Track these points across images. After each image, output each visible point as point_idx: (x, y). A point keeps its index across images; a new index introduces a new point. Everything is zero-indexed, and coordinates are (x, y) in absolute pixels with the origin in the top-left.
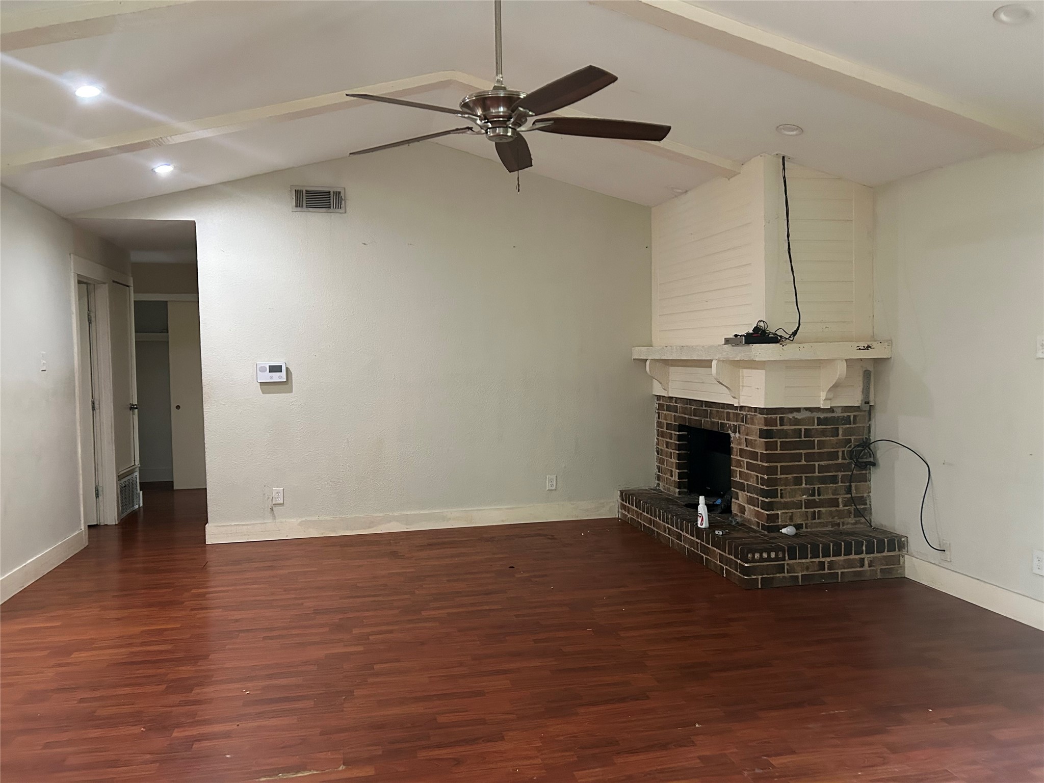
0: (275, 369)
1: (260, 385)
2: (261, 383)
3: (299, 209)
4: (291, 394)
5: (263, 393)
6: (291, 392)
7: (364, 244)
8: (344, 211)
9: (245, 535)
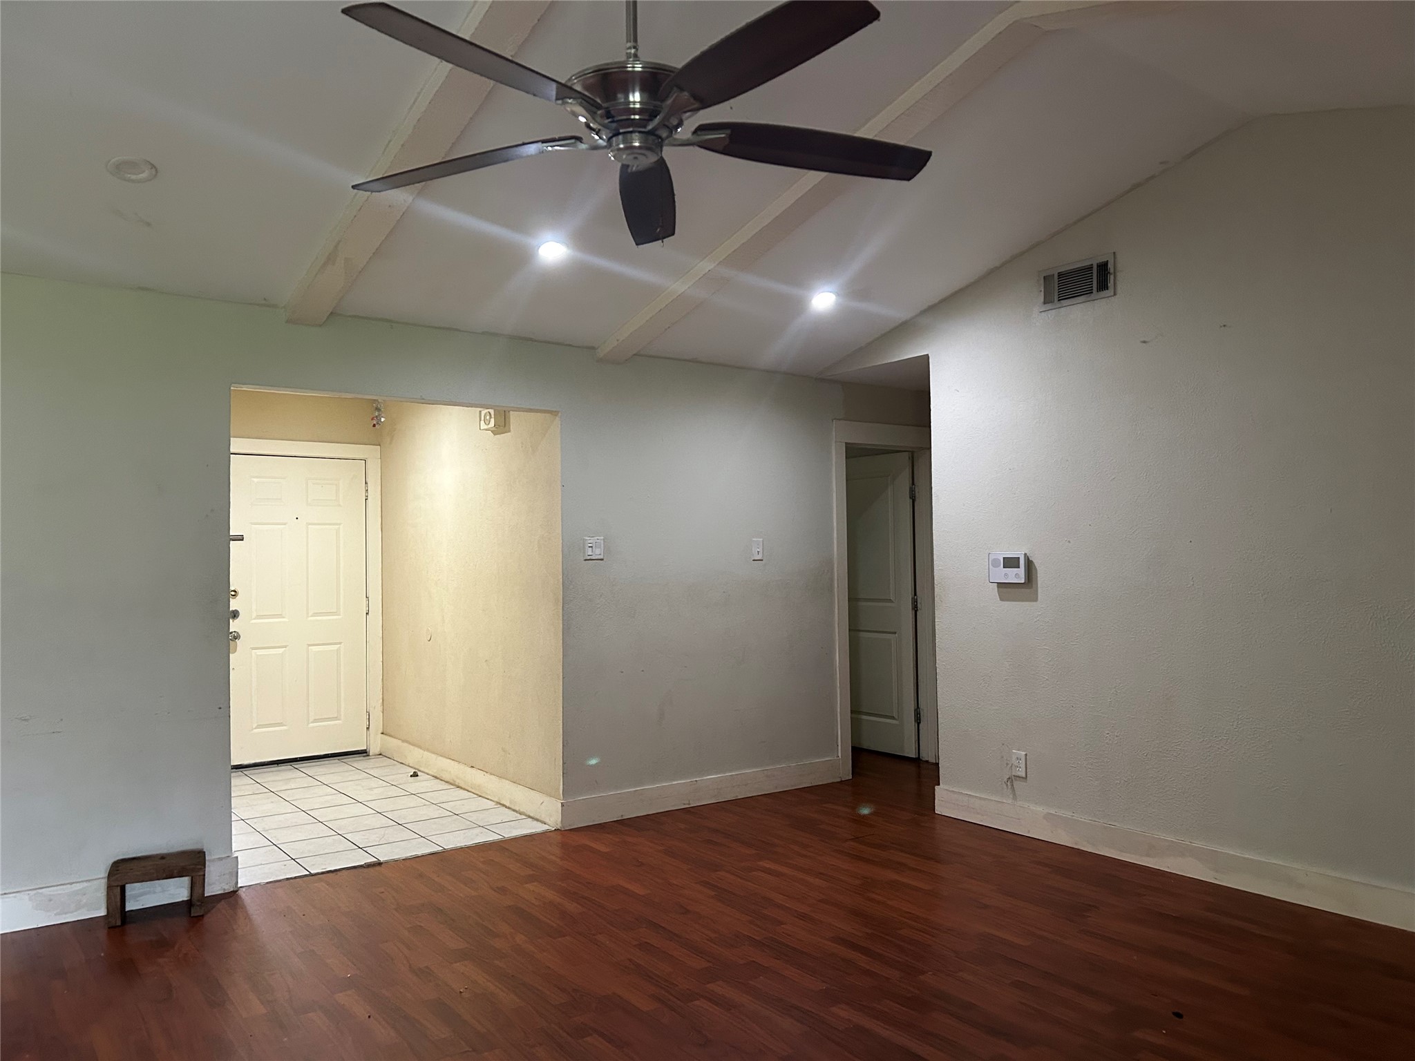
0: (1010, 563)
1: (998, 587)
2: (1000, 585)
3: (1049, 306)
4: (1035, 603)
5: (1002, 599)
6: (1036, 600)
7: (1144, 342)
8: (1112, 294)
9: (978, 813)
